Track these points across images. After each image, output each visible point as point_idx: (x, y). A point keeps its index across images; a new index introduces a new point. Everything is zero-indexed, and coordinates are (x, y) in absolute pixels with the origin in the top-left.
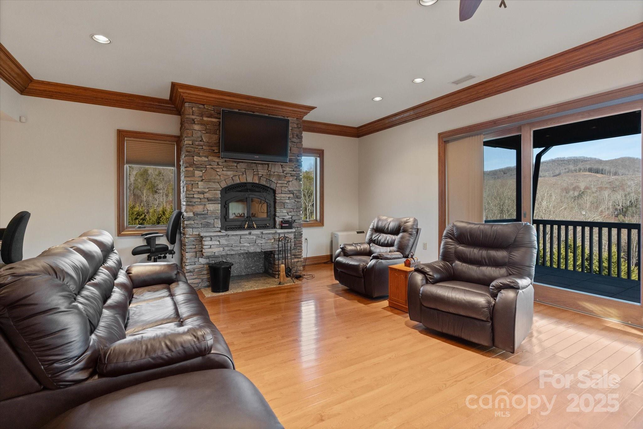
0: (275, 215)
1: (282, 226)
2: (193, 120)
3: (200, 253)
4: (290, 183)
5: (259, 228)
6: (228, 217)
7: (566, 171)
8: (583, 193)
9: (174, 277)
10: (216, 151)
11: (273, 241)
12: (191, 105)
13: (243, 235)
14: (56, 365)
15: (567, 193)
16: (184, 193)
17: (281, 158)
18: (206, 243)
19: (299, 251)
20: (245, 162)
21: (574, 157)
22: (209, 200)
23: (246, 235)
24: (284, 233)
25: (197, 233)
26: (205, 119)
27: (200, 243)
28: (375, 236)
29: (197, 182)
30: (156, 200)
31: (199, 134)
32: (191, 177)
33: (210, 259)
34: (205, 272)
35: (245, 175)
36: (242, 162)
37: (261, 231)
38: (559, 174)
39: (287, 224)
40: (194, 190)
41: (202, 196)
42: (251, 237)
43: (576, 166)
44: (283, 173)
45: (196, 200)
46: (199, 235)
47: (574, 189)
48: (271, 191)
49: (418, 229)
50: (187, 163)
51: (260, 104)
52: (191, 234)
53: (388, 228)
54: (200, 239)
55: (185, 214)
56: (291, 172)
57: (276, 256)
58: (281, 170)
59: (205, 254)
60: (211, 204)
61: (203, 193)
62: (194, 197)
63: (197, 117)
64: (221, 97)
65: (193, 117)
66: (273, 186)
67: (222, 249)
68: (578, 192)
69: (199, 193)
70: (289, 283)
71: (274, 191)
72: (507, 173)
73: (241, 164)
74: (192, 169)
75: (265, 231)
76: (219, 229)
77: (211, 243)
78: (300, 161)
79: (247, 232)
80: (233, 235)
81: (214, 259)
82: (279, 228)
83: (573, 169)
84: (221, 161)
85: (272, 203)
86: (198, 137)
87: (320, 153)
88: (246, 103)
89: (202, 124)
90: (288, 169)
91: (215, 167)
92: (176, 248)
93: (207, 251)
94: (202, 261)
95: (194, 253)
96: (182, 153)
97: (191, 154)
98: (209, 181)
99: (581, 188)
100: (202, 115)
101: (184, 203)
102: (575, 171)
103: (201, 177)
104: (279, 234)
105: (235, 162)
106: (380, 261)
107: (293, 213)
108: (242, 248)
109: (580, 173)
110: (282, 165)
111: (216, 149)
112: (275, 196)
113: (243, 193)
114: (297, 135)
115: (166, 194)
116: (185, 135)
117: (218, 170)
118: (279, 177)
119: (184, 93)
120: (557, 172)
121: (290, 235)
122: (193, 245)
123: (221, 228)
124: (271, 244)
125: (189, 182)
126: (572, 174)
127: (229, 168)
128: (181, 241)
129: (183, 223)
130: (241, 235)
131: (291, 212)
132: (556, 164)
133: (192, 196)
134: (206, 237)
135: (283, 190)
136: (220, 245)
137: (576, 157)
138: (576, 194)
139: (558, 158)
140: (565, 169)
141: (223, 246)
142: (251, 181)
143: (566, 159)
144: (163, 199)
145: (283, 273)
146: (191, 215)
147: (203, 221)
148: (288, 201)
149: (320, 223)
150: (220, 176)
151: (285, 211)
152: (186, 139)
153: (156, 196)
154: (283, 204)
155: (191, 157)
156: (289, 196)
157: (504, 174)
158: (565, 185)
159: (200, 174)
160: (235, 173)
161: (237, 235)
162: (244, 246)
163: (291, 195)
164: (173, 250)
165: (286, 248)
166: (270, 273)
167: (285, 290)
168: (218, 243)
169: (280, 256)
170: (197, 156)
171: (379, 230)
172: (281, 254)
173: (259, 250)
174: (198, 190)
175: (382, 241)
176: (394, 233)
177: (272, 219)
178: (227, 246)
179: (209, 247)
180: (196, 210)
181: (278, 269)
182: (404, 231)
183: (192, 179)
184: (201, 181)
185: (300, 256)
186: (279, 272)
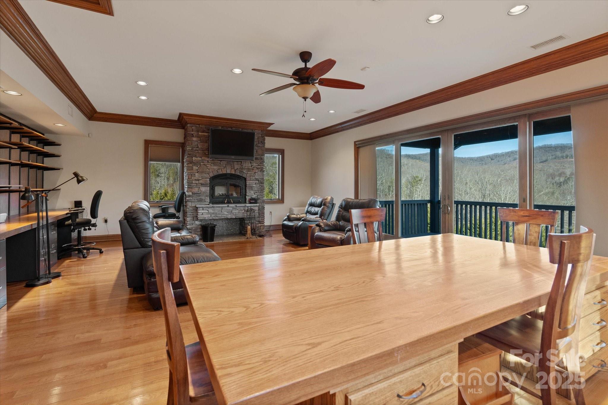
0: (246, 195)
1: (250, 202)
2: (192, 134)
3: (196, 218)
4: (256, 174)
5: (234, 203)
6: (214, 195)
7: (553, 157)
8: (568, 178)
9: (181, 227)
10: (207, 154)
11: (243, 211)
12: (191, 125)
13: (223, 207)
14: (146, 239)
15: (552, 178)
16: (186, 180)
17: (250, 158)
18: (200, 211)
19: (262, 219)
20: (226, 161)
21: (561, 144)
22: (202, 184)
23: (225, 207)
24: (251, 206)
25: (194, 205)
26: (200, 133)
27: (196, 211)
28: (310, 209)
29: (194, 173)
30: (158, 183)
31: (196, 143)
32: (191, 170)
33: (202, 222)
34: (199, 230)
35: (225, 169)
36: (224, 160)
37: (236, 205)
38: (546, 161)
39: (254, 201)
40: (192, 178)
41: (197, 182)
42: (229, 208)
43: (563, 153)
44: (251, 167)
45: (194, 185)
46: (195, 206)
47: (560, 175)
48: (243, 179)
49: (333, 204)
50: (188, 161)
51: (236, 123)
52: (190, 205)
53: (316, 203)
54: (196, 209)
55: (187, 193)
56: (257, 166)
57: (246, 222)
58: (250, 165)
59: (199, 218)
60: (203, 187)
61: (198, 180)
62: (192, 183)
63: (195, 133)
64: (210, 120)
65: (193, 133)
66: (244, 176)
67: (209, 215)
68: (564, 178)
69: (196, 180)
70: (254, 238)
71: (245, 179)
72: (494, 159)
73: (223, 161)
74: (191, 165)
75: (238, 205)
76: (208, 203)
77: (203, 211)
78: (263, 159)
79: (226, 205)
80: (217, 207)
81: (205, 222)
82: (248, 203)
83: (560, 155)
84: (209, 160)
85: (244, 187)
86: (195, 145)
87: (281, 152)
88: (227, 123)
89: (198, 137)
90: (255, 164)
91: (206, 163)
92: (180, 215)
93: (200, 217)
94: (197, 223)
95: (192, 218)
96: (185, 154)
97: (191, 156)
98: (202, 172)
99: (567, 174)
100: (198, 132)
101: (186, 187)
102: (563, 157)
103: (197, 170)
104: (248, 207)
105: (219, 160)
106: (305, 222)
107: (258, 194)
108: (223, 215)
109: (567, 159)
110: (251, 162)
111: (206, 152)
112: (246, 182)
113: (224, 180)
114: (261, 142)
115: (167, 177)
116: (187, 144)
117: (208, 166)
118: (249, 170)
119: (187, 118)
120: (544, 158)
121: (255, 208)
122: (192, 213)
123: (210, 203)
124: (242, 213)
125: (189, 173)
126: (559, 160)
127: (215, 164)
128: (184, 211)
129: (186, 199)
130: (222, 207)
131: (256, 193)
132: (543, 151)
133: (191, 182)
134: (200, 207)
135: (251, 178)
136: (208, 213)
137: (563, 144)
138: (562, 179)
139: (545, 145)
140: (552, 156)
141: (211, 214)
142: (230, 173)
143: (553, 146)
144: (165, 182)
145: (249, 232)
146: (191, 194)
147: (198, 198)
148: (254, 185)
149: (281, 201)
150: (209, 169)
151: (253, 192)
152: (188, 146)
153: (158, 179)
154: (251, 188)
155: (191, 158)
156: (255, 182)
157: (492, 160)
158: (551, 171)
159: (197, 168)
160: (219, 167)
161: (219, 207)
162: (224, 214)
163: (257, 182)
164: (179, 216)
165: (252, 216)
166: (242, 232)
167: (250, 242)
168: (207, 212)
169: (248, 222)
170: (195, 157)
171: (312, 205)
172: (249, 220)
173: (234, 217)
174: (195, 178)
175: (313, 211)
176: (319, 206)
177: (244, 197)
178: (213, 213)
179: (202, 214)
180: (194, 190)
181: (247, 229)
182: (325, 205)
183: (191, 171)
184: (197, 172)
185: (262, 222)
186: (247, 232)
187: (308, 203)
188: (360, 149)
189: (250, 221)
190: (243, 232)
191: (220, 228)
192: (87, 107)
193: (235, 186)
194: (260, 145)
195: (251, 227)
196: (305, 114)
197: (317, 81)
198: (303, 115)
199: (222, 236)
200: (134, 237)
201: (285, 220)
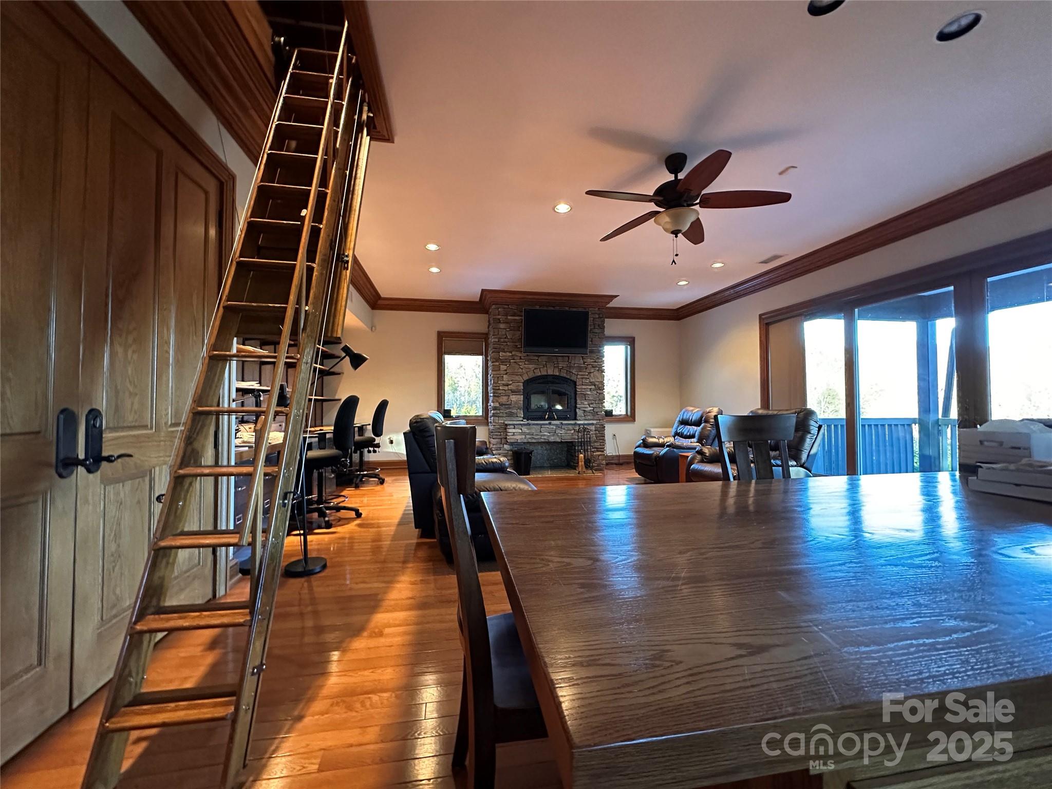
0: (576, 407)
2: (499, 319)
3: (505, 439)
4: (592, 375)
5: (559, 419)
6: (531, 408)
9: (485, 450)
10: (519, 346)
11: (573, 432)
12: (497, 306)
13: (543, 424)
17: (582, 351)
18: (510, 431)
19: (602, 445)
22: (513, 391)
23: (546, 424)
24: (584, 424)
25: (502, 422)
26: (509, 317)
27: (505, 431)
28: (680, 429)
31: (504, 332)
32: (498, 370)
33: (514, 445)
35: (545, 368)
36: (544, 356)
37: (561, 422)
41: (506, 388)
42: (552, 427)
44: (584, 364)
46: (504, 423)
48: (572, 383)
50: (493, 358)
51: (560, 299)
52: (497, 422)
53: (692, 420)
54: (505, 427)
55: (492, 404)
56: (592, 363)
57: (577, 448)
58: (582, 361)
59: (509, 441)
60: (515, 395)
61: (508, 385)
62: (499, 389)
63: (503, 317)
64: (523, 296)
65: (499, 317)
66: (574, 378)
67: (524, 437)
69: (504, 385)
70: (589, 474)
71: (575, 383)
73: (542, 357)
74: (497, 364)
75: (564, 422)
76: (521, 419)
77: (514, 431)
78: (601, 351)
79: (547, 422)
80: (534, 424)
81: (517, 446)
82: (580, 420)
84: (523, 355)
85: (573, 395)
86: (503, 335)
87: (630, 340)
88: (547, 299)
89: (507, 323)
90: (589, 360)
91: (518, 361)
93: (511, 438)
94: (507, 446)
95: (500, 441)
96: (490, 348)
97: (497, 350)
98: (513, 374)
100: (506, 315)
101: (492, 395)
103: (506, 370)
104: (579, 425)
105: (536, 356)
106: (673, 450)
107: (594, 405)
108: (542, 438)
110: (583, 357)
112: (575, 388)
113: (543, 386)
116: (491, 333)
117: (520, 364)
118: (580, 369)
119: (491, 296)
122: (499, 433)
123: (524, 418)
124: (570, 435)
125: (495, 376)
127: (530, 361)
128: (488, 429)
129: (491, 413)
130: (541, 425)
131: (592, 404)
133: (498, 388)
134: (510, 425)
135: (584, 381)
136: (522, 433)
141: (525, 434)
142: (552, 374)
145: (582, 463)
146: (497, 405)
147: (507, 411)
148: (589, 393)
149: (630, 417)
150: (522, 369)
151: (587, 403)
152: (492, 338)
154: (584, 397)
155: (497, 354)
156: (590, 387)
159: (505, 367)
160: (536, 366)
161: (538, 424)
162: (545, 435)
163: (593, 387)
165: (586, 440)
166: (570, 464)
167: (584, 479)
168: (521, 431)
169: (580, 448)
170: (502, 352)
171: (684, 422)
172: (581, 446)
173: (558, 440)
174: (503, 382)
175: (685, 433)
176: (697, 423)
177: (573, 409)
178: (529, 434)
179: (512, 434)
180: (501, 400)
181: (578, 459)
182: (707, 421)
183: (498, 372)
184: (506, 374)
185: (602, 449)
186: (578, 463)
187: (678, 419)
188: (770, 326)
189: (583, 448)
190: (572, 464)
191: (539, 454)
192: (369, 290)
193: (561, 394)
194: (596, 331)
195: (585, 456)
196: (676, 259)
197: (698, 201)
198: (674, 261)
199: (542, 468)
200: (422, 457)
201: (639, 446)
